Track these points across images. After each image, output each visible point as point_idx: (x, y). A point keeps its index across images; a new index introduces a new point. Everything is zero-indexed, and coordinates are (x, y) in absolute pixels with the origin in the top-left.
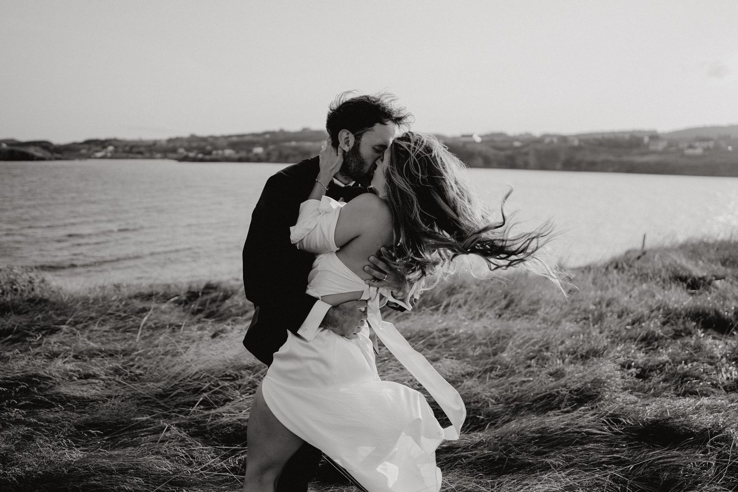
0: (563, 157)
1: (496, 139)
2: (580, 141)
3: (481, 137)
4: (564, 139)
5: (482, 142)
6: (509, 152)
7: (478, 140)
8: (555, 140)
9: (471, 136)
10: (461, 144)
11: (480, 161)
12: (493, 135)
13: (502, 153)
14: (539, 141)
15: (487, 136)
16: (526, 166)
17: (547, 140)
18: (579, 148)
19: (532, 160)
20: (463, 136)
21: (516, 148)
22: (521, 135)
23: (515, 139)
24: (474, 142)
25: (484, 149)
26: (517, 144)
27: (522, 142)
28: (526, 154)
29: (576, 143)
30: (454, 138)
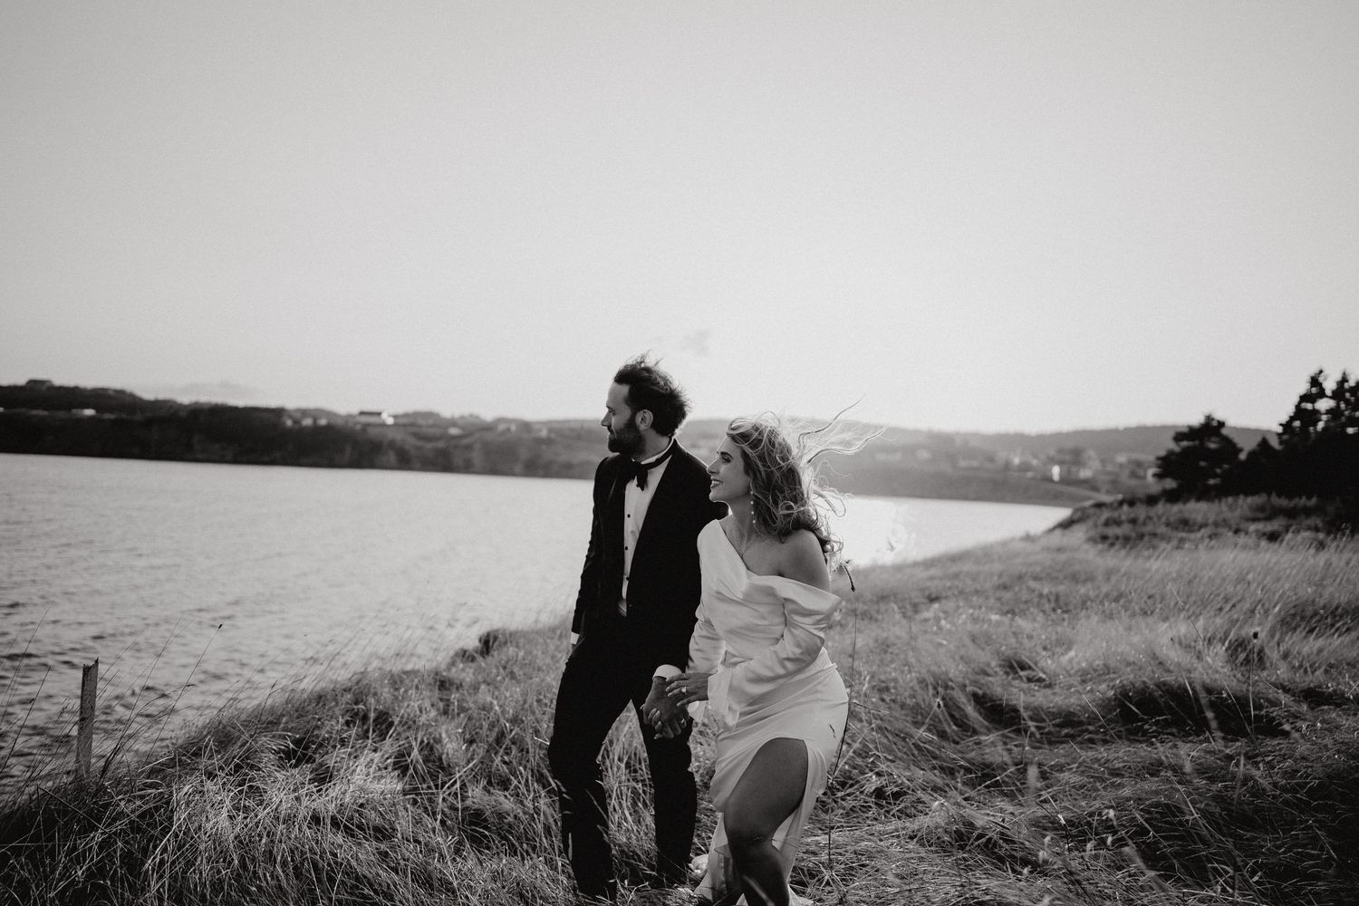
0: (524, 454)
1: (421, 422)
2: (550, 430)
3: (395, 417)
4: (526, 426)
5: (395, 425)
6: (441, 444)
7: (390, 421)
8: (513, 428)
9: (379, 414)
10: (358, 427)
11: (392, 457)
12: (417, 414)
13: (429, 446)
14: (488, 428)
15: (406, 415)
16: (467, 468)
17: (502, 427)
18: (548, 441)
19: (477, 457)
20: (362, 413)
21: (454, 437)
22: (462, 417)
23: (453, 423)
24: (384, 425)
25: (398, 436)
26: (454, 431)
27: (462, 428)
28: (469, 448)
29: (544, 433)
30: (350, 416)
